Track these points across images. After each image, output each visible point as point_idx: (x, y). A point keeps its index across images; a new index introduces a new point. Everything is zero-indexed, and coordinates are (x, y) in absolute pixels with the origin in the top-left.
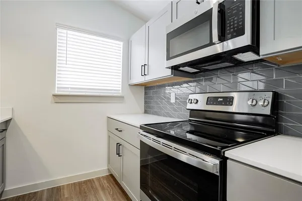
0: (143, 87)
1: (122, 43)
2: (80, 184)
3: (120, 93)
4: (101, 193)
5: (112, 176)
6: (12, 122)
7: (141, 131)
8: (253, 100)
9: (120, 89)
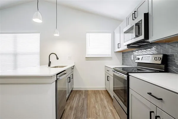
0: (122, 53)
1: (110, 34)
2: (95, 91)
3: (110, 56)
4: (102, 95)
5: (107, 90)
6: (74, 67)
7: (113, 70)
8: (155, 58)
9: (110, 54)
